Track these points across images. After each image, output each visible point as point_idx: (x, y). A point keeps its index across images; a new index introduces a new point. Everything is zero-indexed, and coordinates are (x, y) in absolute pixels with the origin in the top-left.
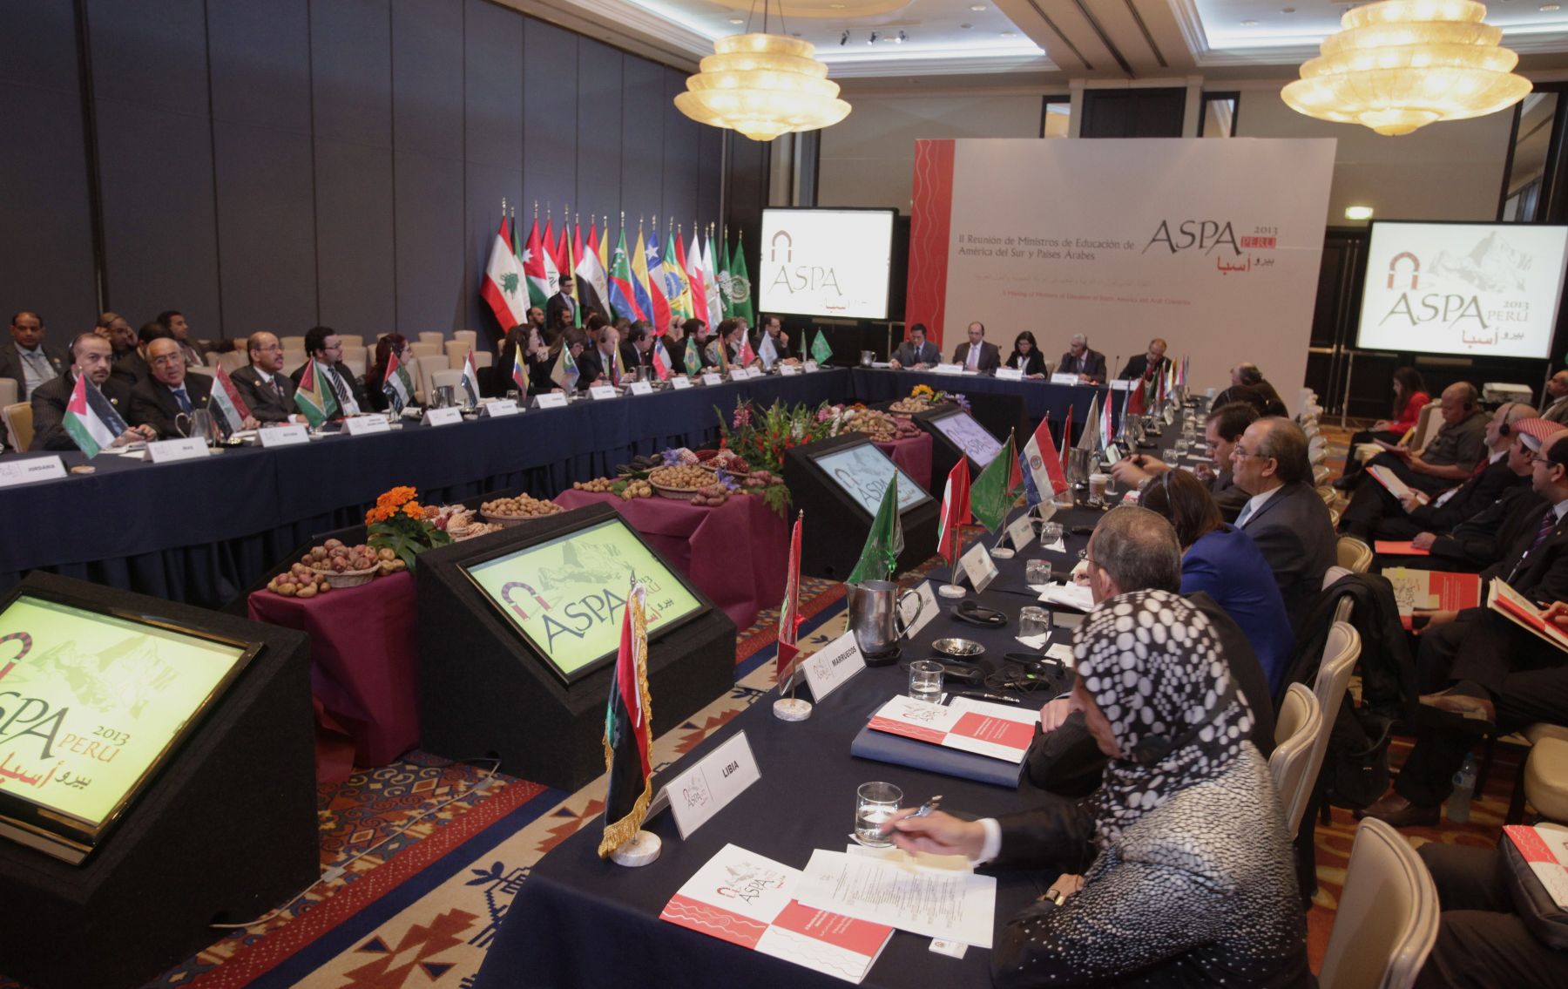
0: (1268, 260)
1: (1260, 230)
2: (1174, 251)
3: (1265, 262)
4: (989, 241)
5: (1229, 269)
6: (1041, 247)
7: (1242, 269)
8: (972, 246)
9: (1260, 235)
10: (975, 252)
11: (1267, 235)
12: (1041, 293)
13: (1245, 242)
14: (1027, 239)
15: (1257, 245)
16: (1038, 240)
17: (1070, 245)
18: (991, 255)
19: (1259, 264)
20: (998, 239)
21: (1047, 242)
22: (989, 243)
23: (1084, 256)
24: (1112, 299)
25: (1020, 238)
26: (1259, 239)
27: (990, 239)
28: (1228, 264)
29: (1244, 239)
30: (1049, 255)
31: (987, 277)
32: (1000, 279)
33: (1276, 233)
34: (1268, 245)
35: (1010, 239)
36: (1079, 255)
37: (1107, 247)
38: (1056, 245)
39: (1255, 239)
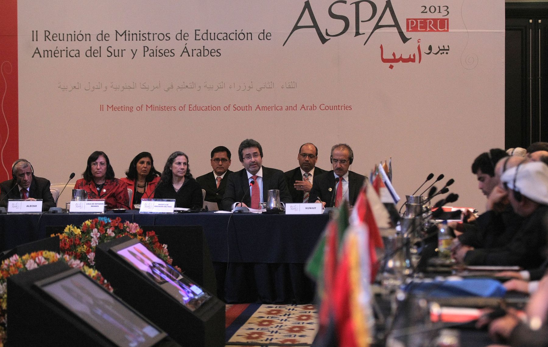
0: (442, 48)
1: (427, 10)
2: (324, 41)
3: (439, 50)
4: (74, 37)
5: (395, 60)
6: (147, 43)
7: (411, 60)
8: (51, 45)
9: (428, 16)
10: (54, 54)
11: (437, 16)
12: (152, 106)
13: (411, 26)
14: (127, 33)
15: (426, 28)
16: (142, 33)
17: (186, 38)
18: (79, 56)
19: (432, 52)
20: (86, 35)
21: (155, 35)
22: (75, 40)
23: (206, 52)
24: (250, 108)
25: (117, 32)
26: (428, 21)
27: (75, 34)
28: (394, 55)
29: (410, 21)
30: (158, 54)
31: (75, 87)
32: (94, 88)
33: (448, 12)
34: (440, 28)
35: (104, 34)
36: (199, 51)
37: (236, 39)
38: (168, 39)
39: (423, 20)
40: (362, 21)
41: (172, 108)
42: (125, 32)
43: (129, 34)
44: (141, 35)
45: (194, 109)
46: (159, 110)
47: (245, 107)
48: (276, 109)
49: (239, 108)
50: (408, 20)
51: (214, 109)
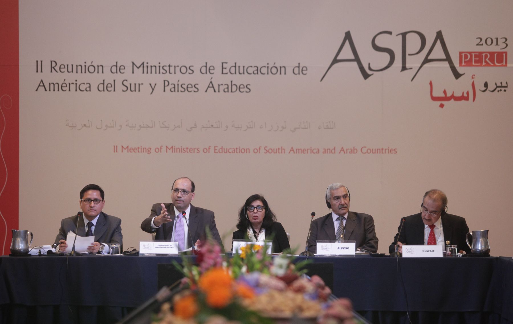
0: (499, 84)
1: (483, 41)
2: (366, 76)
3: (495, 87)
4: (85, 69)
5: (446, 98)
6: (167, 77)
7: (464, 98)
8: (58, 78)
9: (484, 48)
11: (494, 48)
12: (172, 147)
13: (464, 59)
14: (145, 65)
15: (482, 63)
16: (162, 65)
17: (211, 71)
18: (90, 90)
19: (488, 90)
20: (98, 66)
21: (177, 68)
22: (85, 72)
23: (234, 88)
24: (283, 150)
25: (133, 63)
26: (484, 55)
27: (85, 66)
28: (445, 92)
29: (463, 54)
30: (180, 89)
31: (85, 125)
32: (107, 127)
33: (507, 45)
34: (498, 62)
35: (119, 66)
36: (226, 86)
37: (268, 74)
38: (191, 72)
39: (478, 54)
40: (409, 55)
41: (196, 151)
42: (143, 64)
43: (147, 67)
44: (161, 68)
45: (221, 151)
46: (180, 151)
47: (278, 150)
48: (312, 152)
49: (270, 151)
50: (461, 53)
51: (243, 151)
